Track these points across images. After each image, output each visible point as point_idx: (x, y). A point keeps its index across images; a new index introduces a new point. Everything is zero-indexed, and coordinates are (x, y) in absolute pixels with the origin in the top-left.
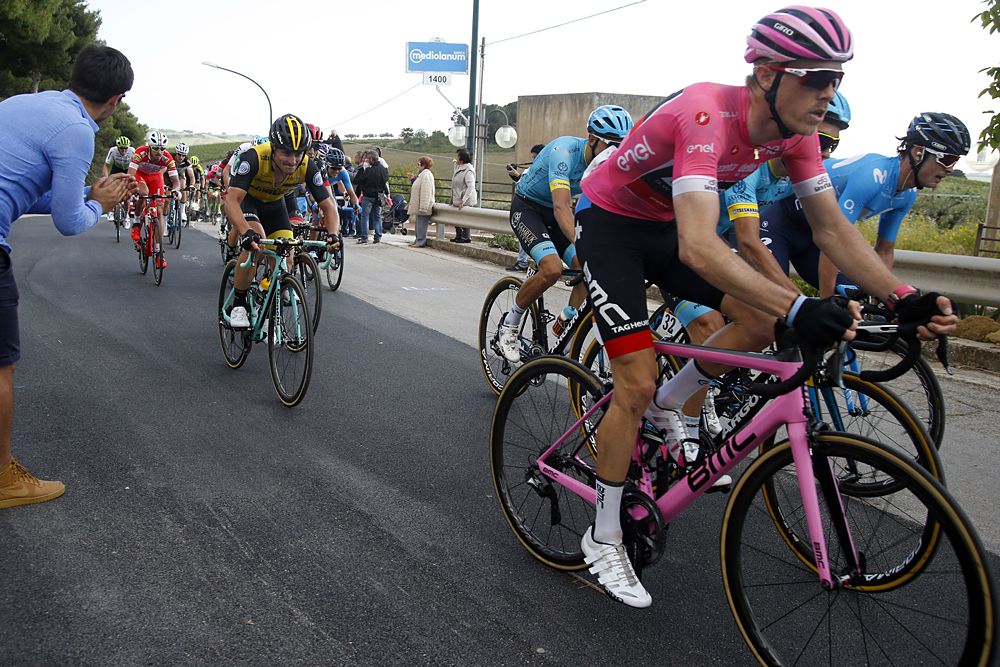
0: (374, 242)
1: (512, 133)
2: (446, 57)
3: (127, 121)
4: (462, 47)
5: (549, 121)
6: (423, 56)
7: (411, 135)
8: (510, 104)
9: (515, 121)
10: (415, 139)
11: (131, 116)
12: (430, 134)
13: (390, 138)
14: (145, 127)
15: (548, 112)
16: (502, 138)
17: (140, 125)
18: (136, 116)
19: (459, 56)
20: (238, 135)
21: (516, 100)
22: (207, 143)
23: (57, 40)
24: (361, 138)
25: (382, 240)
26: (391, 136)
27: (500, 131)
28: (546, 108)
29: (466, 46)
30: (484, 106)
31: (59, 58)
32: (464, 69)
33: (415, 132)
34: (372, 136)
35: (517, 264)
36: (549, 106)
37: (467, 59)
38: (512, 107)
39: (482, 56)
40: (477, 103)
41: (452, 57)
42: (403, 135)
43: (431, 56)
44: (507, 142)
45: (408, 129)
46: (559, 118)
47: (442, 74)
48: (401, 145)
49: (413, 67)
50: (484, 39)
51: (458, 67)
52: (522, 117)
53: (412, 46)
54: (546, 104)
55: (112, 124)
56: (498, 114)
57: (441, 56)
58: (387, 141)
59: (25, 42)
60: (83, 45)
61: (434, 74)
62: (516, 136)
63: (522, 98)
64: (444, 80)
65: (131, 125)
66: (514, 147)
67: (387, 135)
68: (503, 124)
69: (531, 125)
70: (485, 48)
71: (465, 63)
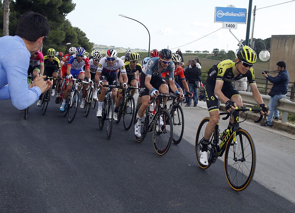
0: (194, 106)
1: (267, 53)
2: (235, 15)
3: (84, 41)
4: (244, 10)
5: (287, 49)
6: (223, 14)
7: (218, 52)
8: (267, 39)
9: (269, 47)
10: (220, 54)
11: (86, 38)
12: (227, 52)
13: (207, 53)
14: (92, 44)
15: (287, 44)
16: (262, 56)
17: (90, 43)
18: (88, 39)
19: (242, 15)
20: (136, 49)
21: (271, 37)
22: (121, 52)
23: (54, 3)
24: (193, 52)
25: (198, 105)
26: (208, 52)
27: (262, 53)
28: (286, 42)
29: (245, 10)
30: (254, 40)
31: (54, 11)
32: (244, 21)
33: (219, 51)
34: (199, 52)
35: (266, 123)
36: (287, 41)
37: (246, 16)
38: (268, 40)
39: (254, 15)
40: (250, 38)
41: (238, 15)
42: (214, 52)
43: (227, 14)
44: (265, 58)
45: (216, 49)
46: (292, 47)
47: (233, 23)
48: (212, 57)
49: (218, 19)
50: (255, 6)
51: (241, 20)
52: (273, 46)
53: (218, 9)
54: (285, 39)
55: (77, 42)
56: (261, 44)
57: (232, 14)
58: (206, 55)
59: (39, 4)
60: (66, 5)
61: (228, 23)
62: (269, 55)
63: (274, 37)
64: (233, 26)
65: (86, 43)
66: (268, 60)
67: (206, 52)
68: (263, 49)
69: (277, 50)
70: (256, 11)
71: (245, 18)
